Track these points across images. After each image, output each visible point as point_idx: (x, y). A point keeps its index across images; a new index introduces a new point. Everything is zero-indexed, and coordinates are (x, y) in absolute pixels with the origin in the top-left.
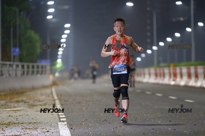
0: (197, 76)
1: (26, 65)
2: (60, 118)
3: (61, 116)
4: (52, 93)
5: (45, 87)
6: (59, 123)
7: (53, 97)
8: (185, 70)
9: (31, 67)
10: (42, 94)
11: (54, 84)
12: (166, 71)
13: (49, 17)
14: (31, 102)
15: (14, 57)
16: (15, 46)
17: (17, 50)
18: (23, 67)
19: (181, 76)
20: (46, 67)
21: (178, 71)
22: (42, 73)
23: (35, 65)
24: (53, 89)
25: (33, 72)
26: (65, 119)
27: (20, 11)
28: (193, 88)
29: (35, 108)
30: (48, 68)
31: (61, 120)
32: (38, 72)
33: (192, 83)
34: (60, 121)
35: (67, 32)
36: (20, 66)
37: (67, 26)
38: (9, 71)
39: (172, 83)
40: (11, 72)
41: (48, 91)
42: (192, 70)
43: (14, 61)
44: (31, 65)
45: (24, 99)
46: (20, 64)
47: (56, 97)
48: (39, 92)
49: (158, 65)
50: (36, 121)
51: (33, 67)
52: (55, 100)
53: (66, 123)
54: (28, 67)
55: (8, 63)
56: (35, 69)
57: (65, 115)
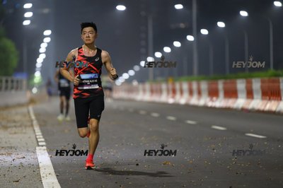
0: (199, 93)
2: (38, 142)
3: (39, 140)
4: (29, 112)
5: (20, 105)
6: (37, 148)
7: (30, 117)
8: (185, 86)
9: (4, 81)
10: (17, 114)
11: (32, 101)
12: (164, 86)
13: (26, 23)
19: (182, 92)
20: (21, 81)
21: (177, 86)
22: (17, 88)
23: (9, 79)
24: (31, 108)
25: (6, 88)
26: (44, 143)
28: (195, 107)
29: (9, 130)
30: (25, 83)
31: (40, 144)
32: (12, 88)
33: (194, 101)
34: (39, 146)
35: (47, 40)
37: (47, 32)
39: (171, 101)
41: (24, 110)
42: (195, 86)
44: (4, 79)
47: (33, 117)
48: (13, 111)
49: (154, 80)
50: (9, 145)
51: (7, 81)
52: (32, 121)
53: (45, 148)
56: (10, 83)
57: (44, 137)
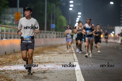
1: (58, 33)
2: (75, 60)
3: (75, 59)
6: (74, 62)
9: (61, 34)
13: (71, 9)
14: (60, 52)
15: (53, 29)
16: (53, 23)
17: (54, 25)
18: (57, 34)
23: (63, 33)
25: (62, 37)
26: (77, 61)
27: (56, 6)
31: (76, 61)
34: (75, 62)
35: (79, 17)
36: (55, 34)
37: (80, 13)
38: (50, 36)
40: (51, 36)
43: (52, 31)
44: (61, 33)
45: (57, 50)
46: (55, 32)
47: (73, 49)
51: (62, 34)
52: (72, 51)
53: (78, 62)
54: (59, 34)
55: (49, 32)
57: (77, 58)
